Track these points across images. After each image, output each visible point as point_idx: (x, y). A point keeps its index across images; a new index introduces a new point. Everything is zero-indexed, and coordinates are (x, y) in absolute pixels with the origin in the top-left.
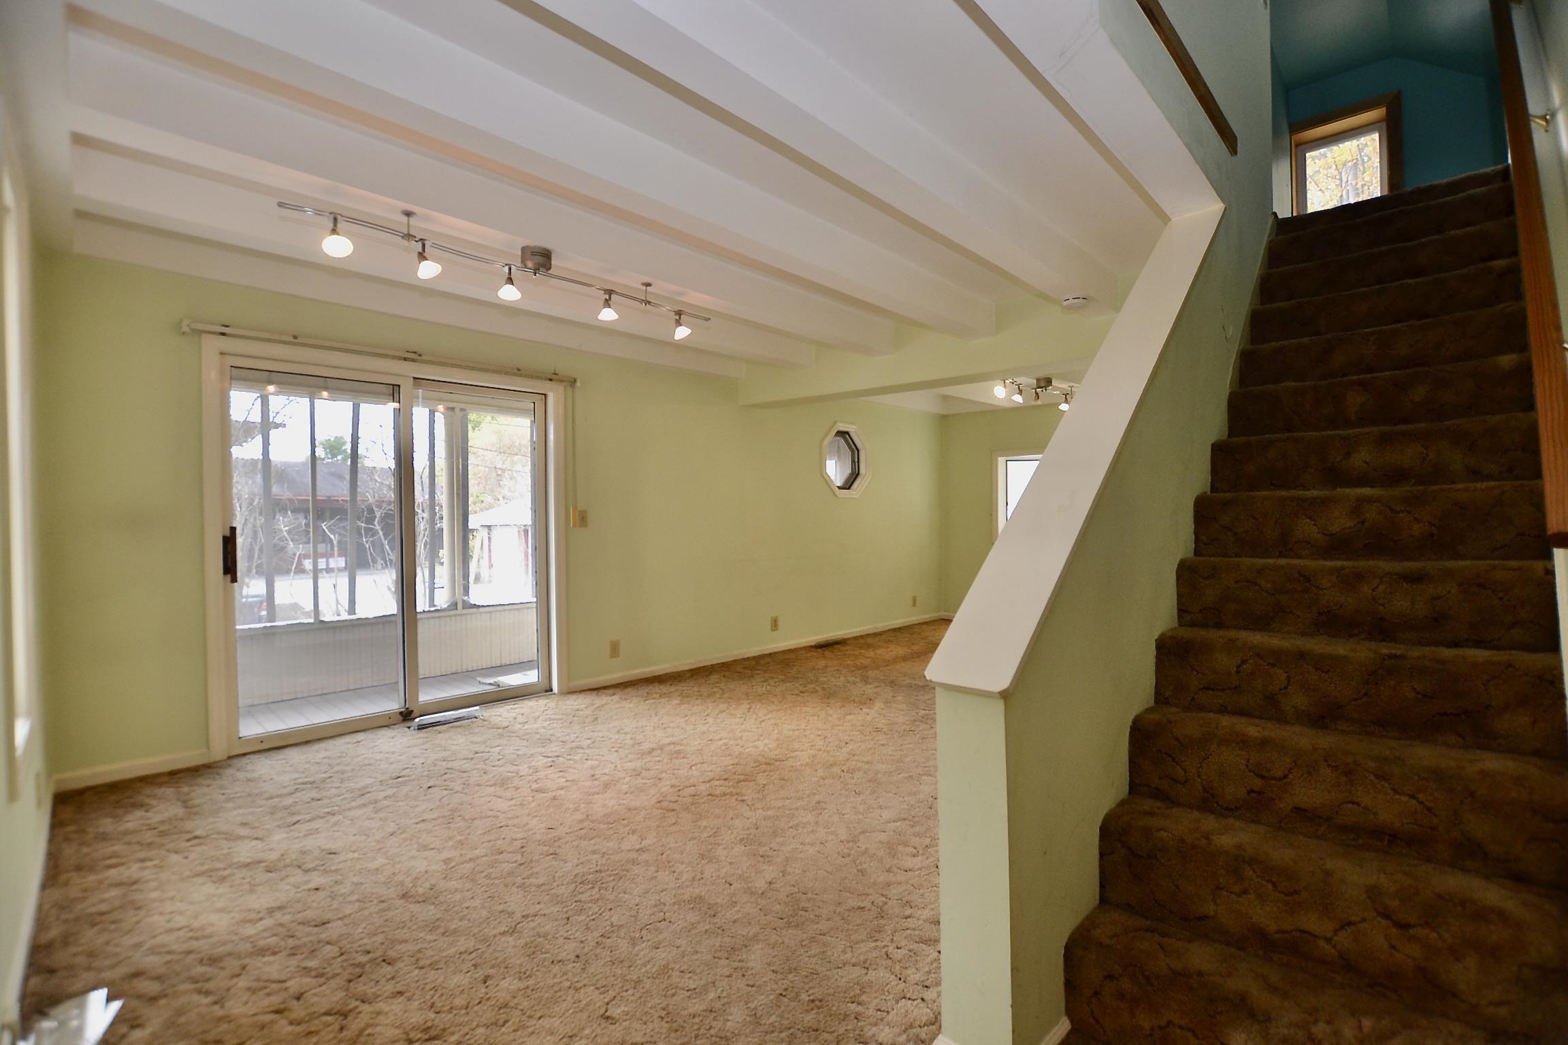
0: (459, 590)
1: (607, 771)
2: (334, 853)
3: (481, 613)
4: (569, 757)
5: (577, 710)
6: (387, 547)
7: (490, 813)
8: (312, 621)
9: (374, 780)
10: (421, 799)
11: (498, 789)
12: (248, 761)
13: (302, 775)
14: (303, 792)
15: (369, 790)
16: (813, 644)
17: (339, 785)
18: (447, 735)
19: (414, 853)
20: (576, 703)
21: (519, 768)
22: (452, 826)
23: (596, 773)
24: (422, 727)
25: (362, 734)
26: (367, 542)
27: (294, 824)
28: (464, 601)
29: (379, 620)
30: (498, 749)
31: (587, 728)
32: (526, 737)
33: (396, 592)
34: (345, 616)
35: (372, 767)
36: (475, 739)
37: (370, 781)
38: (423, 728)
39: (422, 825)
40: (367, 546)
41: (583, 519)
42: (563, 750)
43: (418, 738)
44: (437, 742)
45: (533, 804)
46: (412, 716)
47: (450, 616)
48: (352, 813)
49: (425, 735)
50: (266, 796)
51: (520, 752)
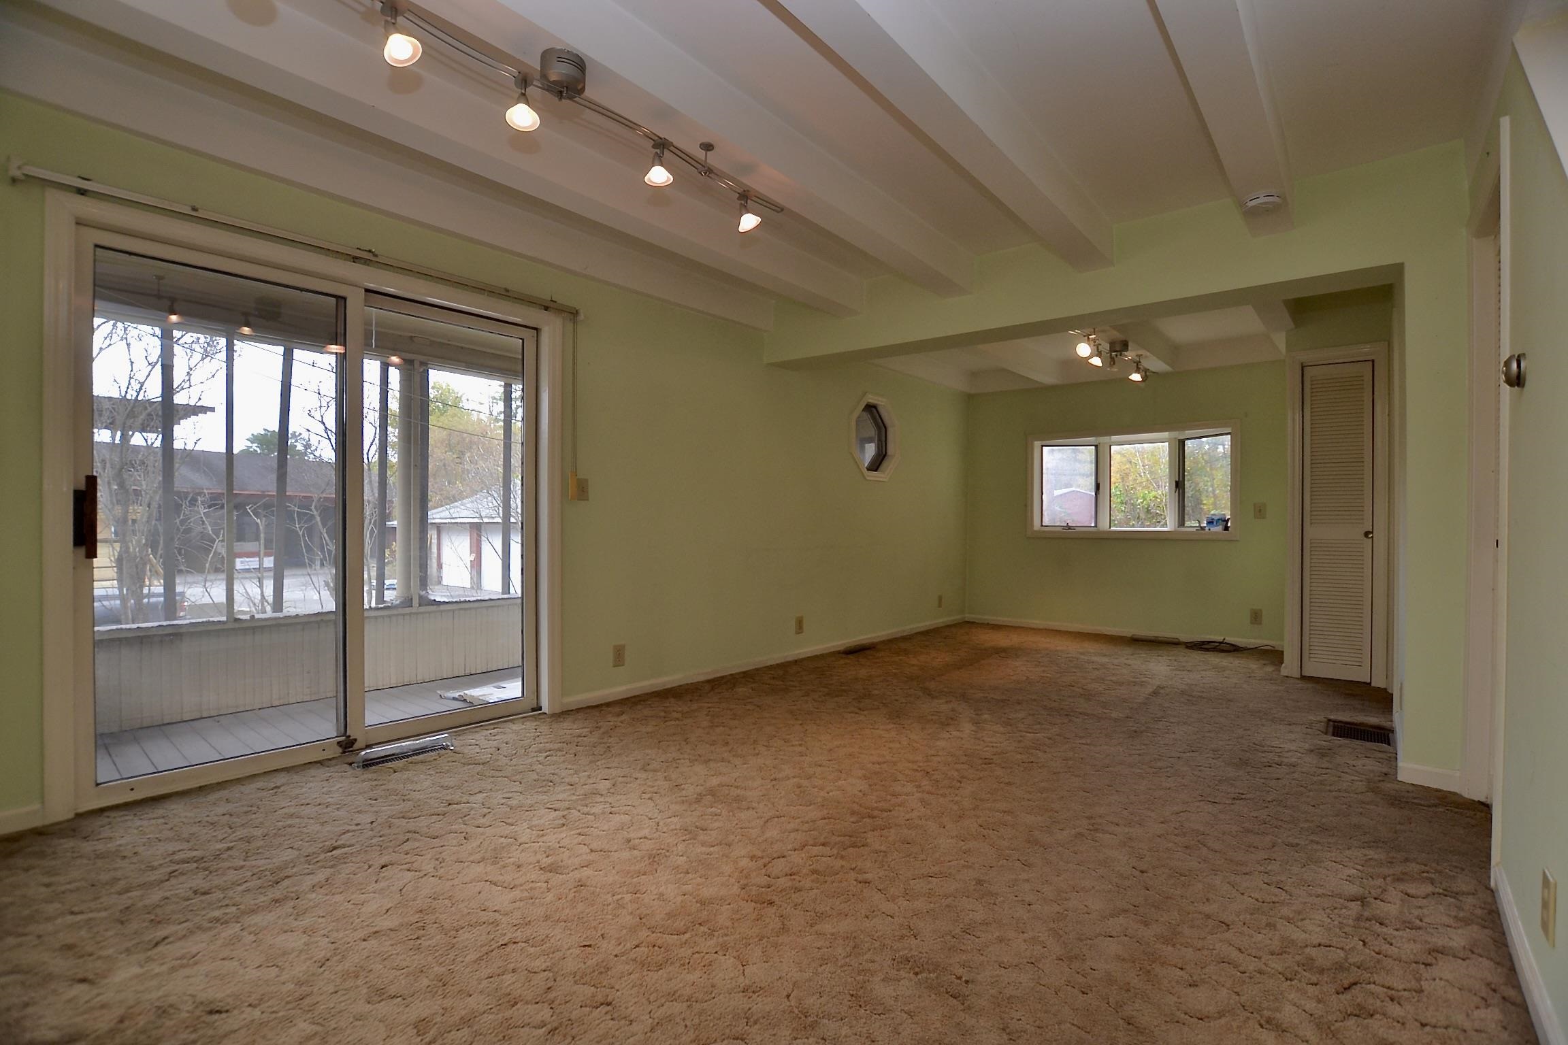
0: (416, 582)
1: (646, 832)
2: (219, 1012)
3: (442, 611)
4: (585, 810)
5: (579, 736)
6: (325, 535)
7: (484, 917)
8: (224, 619)
9: (296, 853)
10: (370, 888)
11: (489, 868)
12: (106, 820)
13: (185, 845)
14: (182, 879)
15: (289, 872)
16: (842, 648)
17: (242, 863)
18: (406, 775)
19: (361, 1007)
20: (575, 726)
21: (517, 828)
22: (425, 943)
23: (632, 835)
24: (368, 764)
25: (283, 774)
26: (300, 529)
27: (157, 944)
28: (420, 597)
29: (313, 619)
30: (480, 797)
31: (599, 763)
32: (518, 777)
33: (336, 589)
34: (269, 613)
35: (295, 830)
36: (447, 781)
37: (288, 855)
38: (370, 765)
39: (373, 942)
40: (301, 533)
41: (582, 491)
42: (574, 798)
43: (364, 781)
44: (391, 786)
45: (550, 897)
46: (356, 746)
47: (403, 615)
48: (257, 919)
49: (374, 776)
50: (122, 884)
51: (514, 802)
